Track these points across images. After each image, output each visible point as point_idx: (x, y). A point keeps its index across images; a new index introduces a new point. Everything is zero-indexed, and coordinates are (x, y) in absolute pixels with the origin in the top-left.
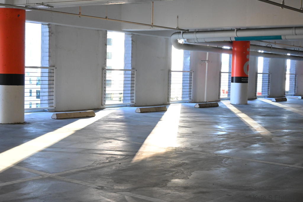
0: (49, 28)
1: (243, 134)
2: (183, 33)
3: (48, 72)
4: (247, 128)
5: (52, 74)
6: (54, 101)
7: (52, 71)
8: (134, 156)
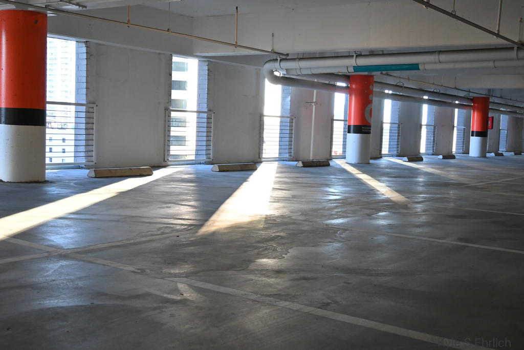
0: (87, 47)
1: (365, 200)
2: (281, 60)
3: (85, 111)
4: (372, 192)
5: (91, 115)
6: (94, 154)
7: (91, 110)
8: (201, 226)
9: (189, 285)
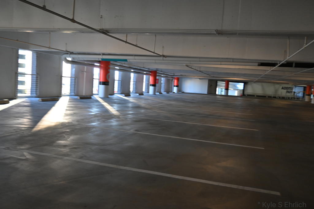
2: (70, 54)
9: (28, 153)
